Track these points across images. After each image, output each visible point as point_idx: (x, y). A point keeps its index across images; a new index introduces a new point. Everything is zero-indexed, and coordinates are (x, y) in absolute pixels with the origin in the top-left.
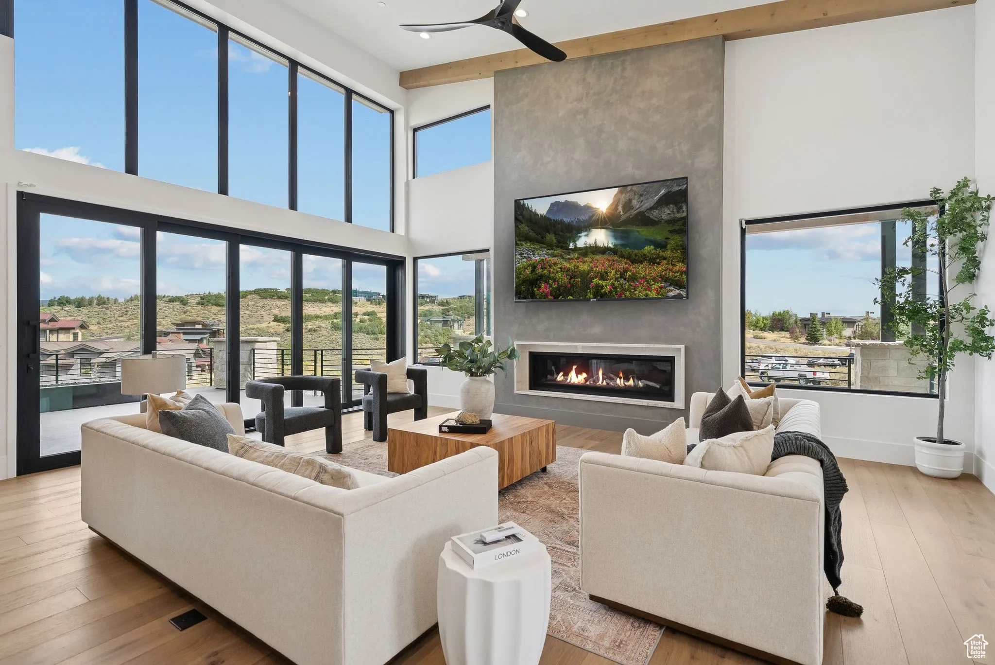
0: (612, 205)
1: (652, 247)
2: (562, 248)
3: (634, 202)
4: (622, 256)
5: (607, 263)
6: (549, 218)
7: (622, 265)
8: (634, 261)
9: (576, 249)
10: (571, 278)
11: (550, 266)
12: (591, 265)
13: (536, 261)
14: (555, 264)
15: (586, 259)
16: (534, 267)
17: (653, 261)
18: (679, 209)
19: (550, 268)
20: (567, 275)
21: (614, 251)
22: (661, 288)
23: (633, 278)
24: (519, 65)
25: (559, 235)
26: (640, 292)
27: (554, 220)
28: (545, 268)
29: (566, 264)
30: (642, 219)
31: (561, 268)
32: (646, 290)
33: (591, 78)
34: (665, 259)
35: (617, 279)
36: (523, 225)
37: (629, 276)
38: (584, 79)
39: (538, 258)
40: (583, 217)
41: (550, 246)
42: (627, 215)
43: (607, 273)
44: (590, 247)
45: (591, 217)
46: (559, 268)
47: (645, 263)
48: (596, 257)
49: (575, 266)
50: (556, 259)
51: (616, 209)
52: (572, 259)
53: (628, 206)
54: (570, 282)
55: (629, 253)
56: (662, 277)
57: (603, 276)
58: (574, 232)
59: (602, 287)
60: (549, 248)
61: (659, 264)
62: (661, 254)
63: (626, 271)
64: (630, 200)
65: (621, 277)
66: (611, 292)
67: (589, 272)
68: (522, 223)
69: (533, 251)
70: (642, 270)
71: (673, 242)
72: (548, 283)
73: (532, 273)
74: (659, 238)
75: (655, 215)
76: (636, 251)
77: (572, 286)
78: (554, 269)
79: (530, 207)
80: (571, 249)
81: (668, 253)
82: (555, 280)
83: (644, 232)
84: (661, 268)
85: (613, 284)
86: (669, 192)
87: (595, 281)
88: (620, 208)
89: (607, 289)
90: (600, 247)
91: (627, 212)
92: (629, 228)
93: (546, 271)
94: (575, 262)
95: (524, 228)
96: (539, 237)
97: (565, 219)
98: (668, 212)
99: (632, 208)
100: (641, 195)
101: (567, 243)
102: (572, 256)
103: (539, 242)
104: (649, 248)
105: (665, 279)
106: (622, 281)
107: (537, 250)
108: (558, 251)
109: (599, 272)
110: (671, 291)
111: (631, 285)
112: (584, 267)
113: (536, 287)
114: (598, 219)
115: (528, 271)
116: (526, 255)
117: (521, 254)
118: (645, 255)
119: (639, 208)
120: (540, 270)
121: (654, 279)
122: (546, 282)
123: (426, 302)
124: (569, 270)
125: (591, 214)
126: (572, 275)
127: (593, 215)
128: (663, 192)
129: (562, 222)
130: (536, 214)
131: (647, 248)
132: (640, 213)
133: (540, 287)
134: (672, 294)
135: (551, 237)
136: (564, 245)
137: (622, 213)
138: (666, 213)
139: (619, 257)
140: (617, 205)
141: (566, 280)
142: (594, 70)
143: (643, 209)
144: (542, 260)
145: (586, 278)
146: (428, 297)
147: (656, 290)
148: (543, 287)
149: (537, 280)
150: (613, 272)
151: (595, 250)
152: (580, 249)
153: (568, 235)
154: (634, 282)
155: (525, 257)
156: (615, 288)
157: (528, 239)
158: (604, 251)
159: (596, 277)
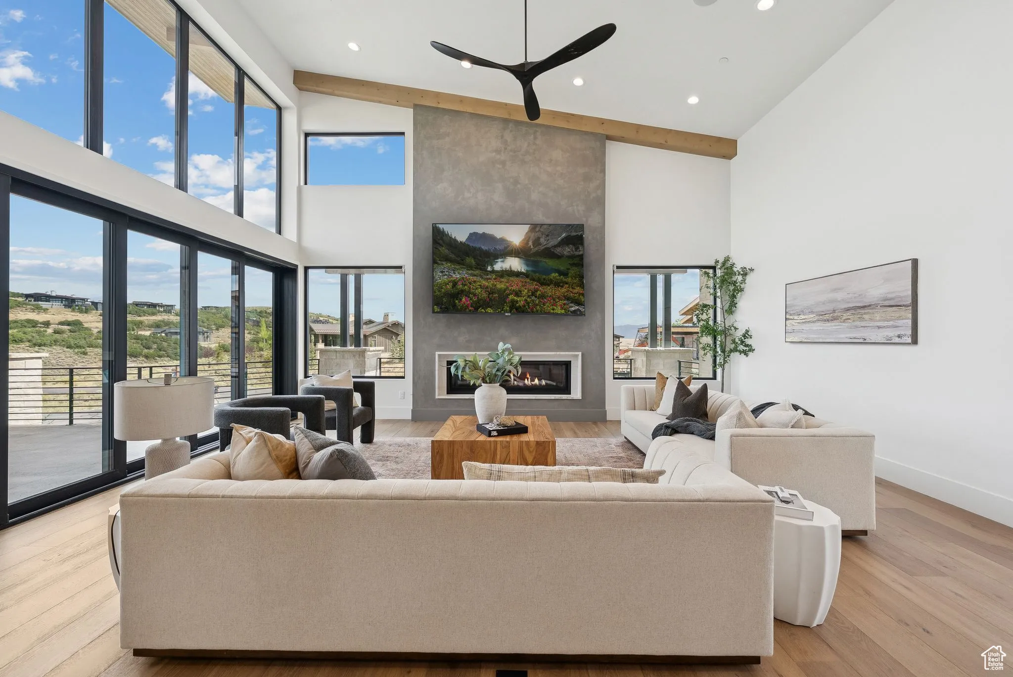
0: (523, 240)
1: (557, 274)
2: (481, 269)
3: (542, 240)
4: (533, 280)
5: (520, 284)
6: (469, 245)
7: (534, 286)
8: (543, 283)
9: (493, 271)
10: (490, 294)
11: (470, 283)
12: (507, 284)
13: (457, 278)
14: (475, 282)
15: (502, 280)
16: (455, 284)
17: (558, 284)
18: (577, 249)
19: (471, 284)
20: (486, 291)
21: (526, 275)
22: (564, 304)
23: (542, 296)
24: (441, 106)
25: (478, 259)
26: (548, 307)
27: (473, 247)
28: (465, 285)
29: (484, 283)
30: (549, 253)
31: (480, 285)
32: (553, 305)
33: (508, 136)
34: (567, 284)
35: (529, 296)
36: (443, 248)
37: (539, 295)
38: (502, 137)
39: (458, 276)
40: (499, 247)
41: (470, 267)
42: (536, 249)
43: (521, 291)
44: (506, 271)
45: (506, 248)
46: (479, 285)
47: (552, 286)
48: (512, 279)
49: (493, 285)
50: (475, 278)
51: (527, 243)
52: (489, 279)
53: (537, 242)
54: (489, 297)
55: (538, 277)
56: (565, 297)
57: (518, 294)
58: (492, 258)
59: (517, 302)
60: (469, 269)
61: (562, 287)
62: (564, 280)
63: (536, 290)
64: (539, 238)
65: (532, 295)
66: (524, 306)
67: (505, 290)
68: (443, 246)
69: (454, 270)
70: (549, 290)
71: (573, 272)
72: (469, 297)
73: (453, 288)
74: (562, 268)
75: (558, 251)
76: (544, 276)
77: (490, 300)
78: (474, 286)
79: (450, 234)
80: (489, 271)
81: (569, 280)
82: (475, 295)
83: (551, 263)
84: (564, 290)
85: (526, 300)
86: (570, 235)
87: (511, 297)
88: (530, 243)
89: (522, 303)
90: (514, 271)
91: (536, 247)
92: (539, 259)
93: (466, 287)
94: (493, 282)
95: (444, 250)
96: (459, 259)
97: (483, 247)
98: (569, 250)
99: (540, 244)
100: (548, 236)
101: (485, 266)
102: (489, 277)
103: (459, 264)
104: (554, 275)
105: (567, 298)
106: (533, 298)
107: (458, 269)
108: (477, 272)
109: (514, 290)
110: (572, 307)
111: (541, 302)
112: (501, 286)
113: (457, 299)
114: (512, 250)
115: (449, 286)
116: (447, 273)
117: (442, 272)
118: (551, 279)
119: (546, 245)
120: (461, 286)
121: (559, 298)
122: (466, 296)
123: (159, 312)
124: (487, 287)
125: (506, 246)
126: (491, 292)
127: (509, 246)
128: (564, 235)
129: (480, 249)
130: (455, 240)
131: (553, 275)
132: (546, 248)
133: (461, 300)
134: (573, 309)
135: (470, 260)
136: (483, 268)
137: (532, 247)
138: (567, 250)
139: (531, 280)
140: (528, 241)
141: (485, 295)
142: (511, 131)
143: (549, 245)
144: (463, 278)
145: (503, 296)
146: (162, 306)
147: (561, 305)
148: (464, 299)
149: (458, 293)
150: (526, 291)
151: (510, 273)
152: (497, 272)
153: (486, 260)
154: (543, 299)
155: (446, 275)
156: (528, 303)
157: (447, 259)
158: (518, 274)
159: (512, 294)
